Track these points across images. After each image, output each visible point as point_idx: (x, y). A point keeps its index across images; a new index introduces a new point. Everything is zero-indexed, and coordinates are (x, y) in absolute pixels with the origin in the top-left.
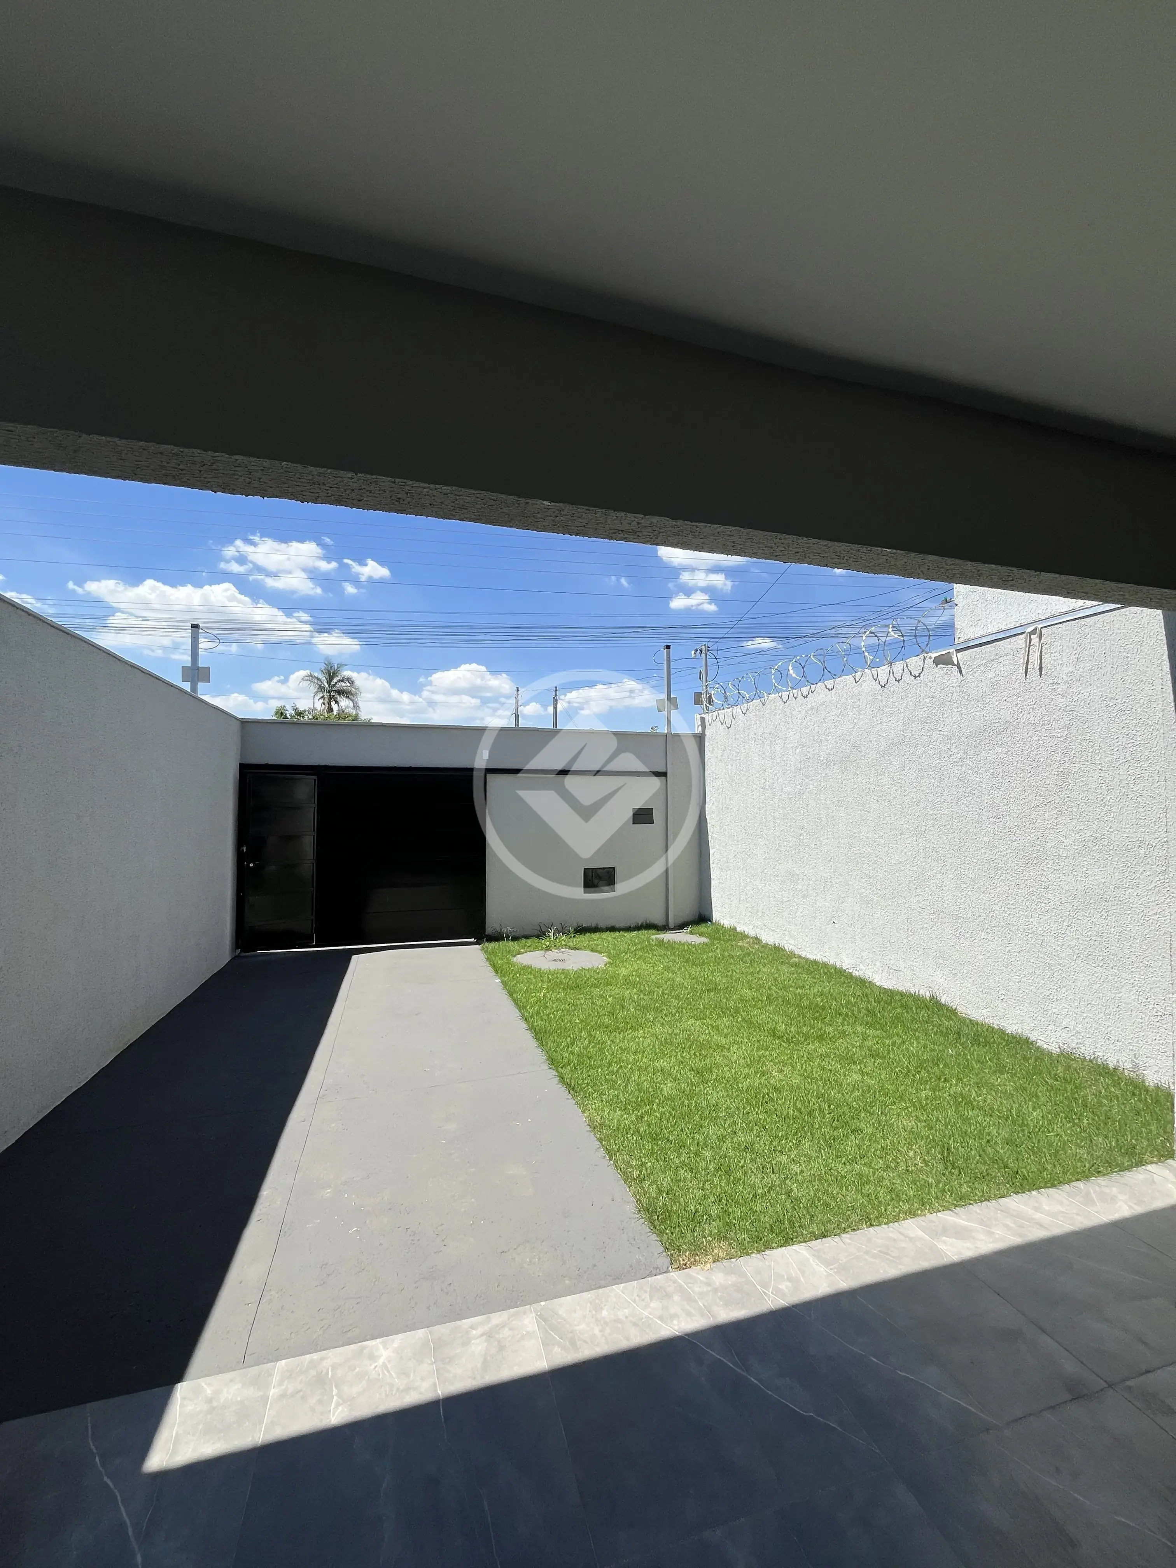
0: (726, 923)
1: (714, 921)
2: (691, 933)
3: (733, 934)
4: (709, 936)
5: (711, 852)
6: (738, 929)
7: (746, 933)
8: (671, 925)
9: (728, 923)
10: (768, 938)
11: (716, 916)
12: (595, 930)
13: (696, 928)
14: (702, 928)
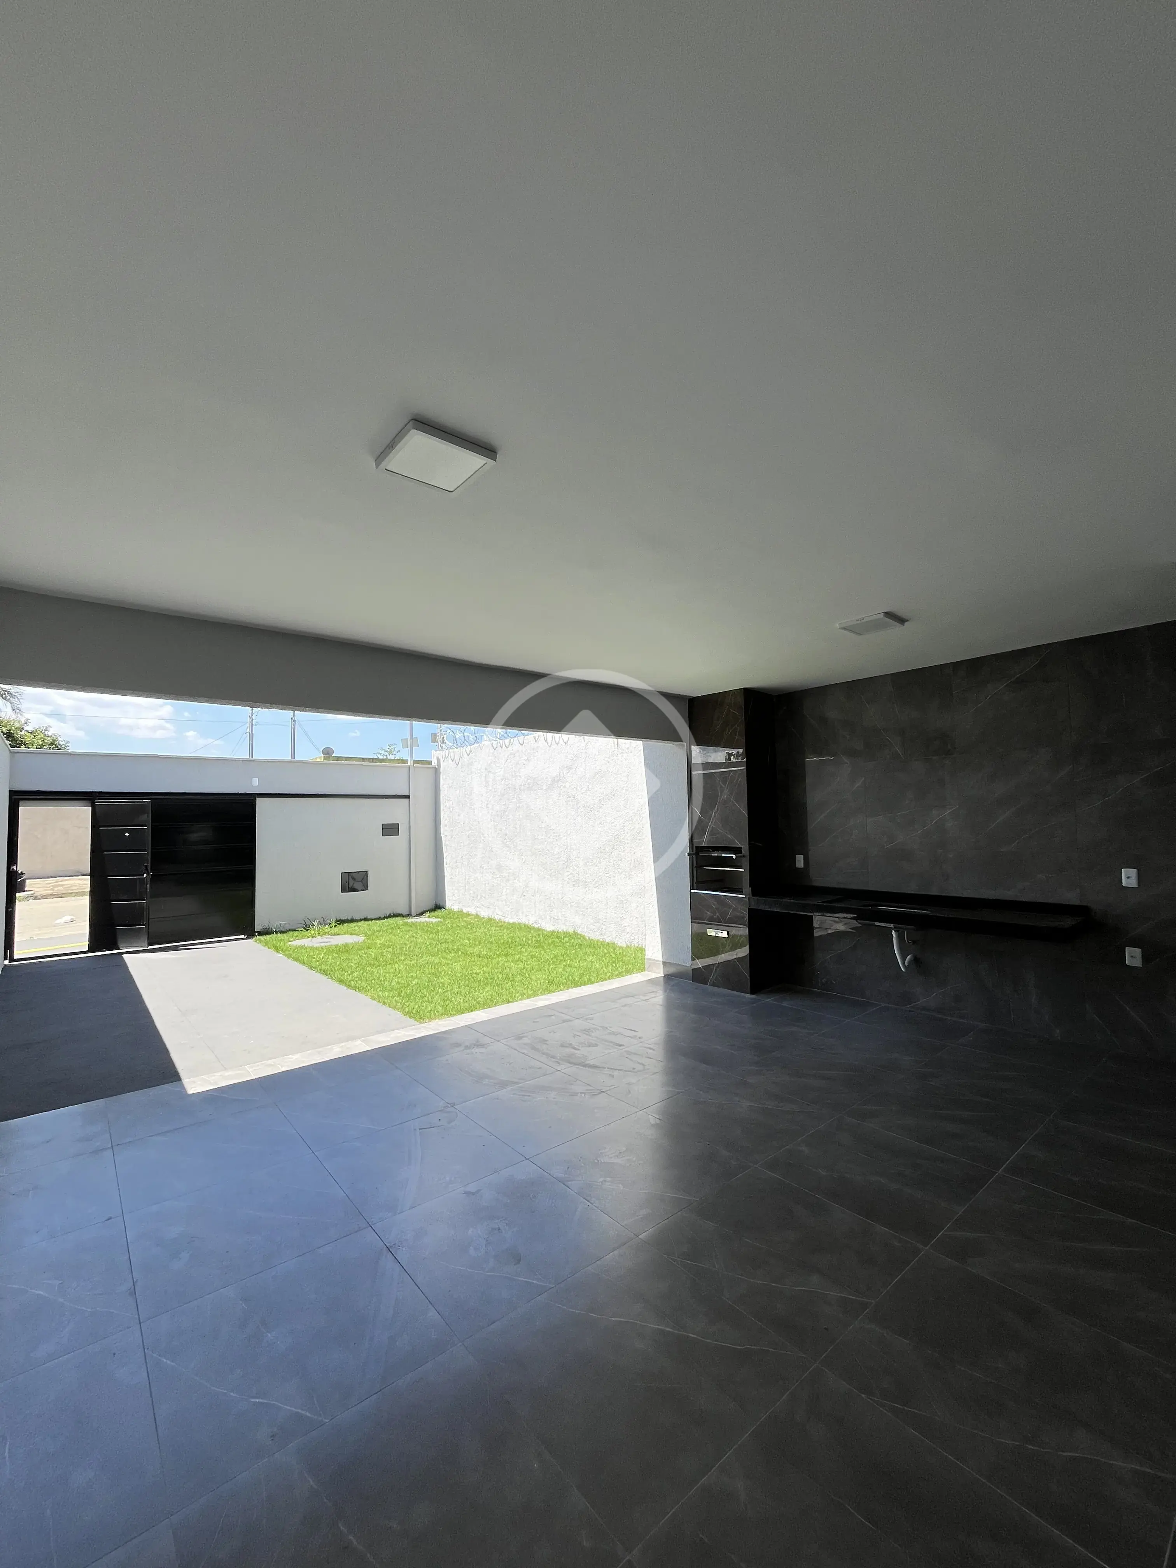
0: (456, 908)
1: (447, 908)
2: (429, 917)
3: (461, 914)
4: (443, 917)
5: (445, 855)
6: (465, 911)
7: (470, 913)
8: (413, 913)
9: (457, 907)
10: (484, 913)
11: (448, 904)
12: (352, 921)
13: (433, 914)
14: (438, 913)
